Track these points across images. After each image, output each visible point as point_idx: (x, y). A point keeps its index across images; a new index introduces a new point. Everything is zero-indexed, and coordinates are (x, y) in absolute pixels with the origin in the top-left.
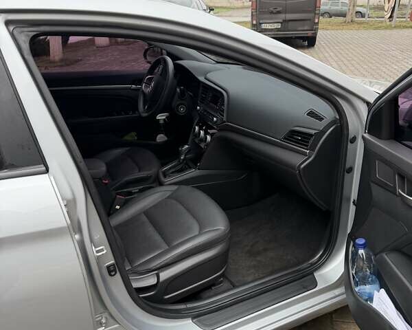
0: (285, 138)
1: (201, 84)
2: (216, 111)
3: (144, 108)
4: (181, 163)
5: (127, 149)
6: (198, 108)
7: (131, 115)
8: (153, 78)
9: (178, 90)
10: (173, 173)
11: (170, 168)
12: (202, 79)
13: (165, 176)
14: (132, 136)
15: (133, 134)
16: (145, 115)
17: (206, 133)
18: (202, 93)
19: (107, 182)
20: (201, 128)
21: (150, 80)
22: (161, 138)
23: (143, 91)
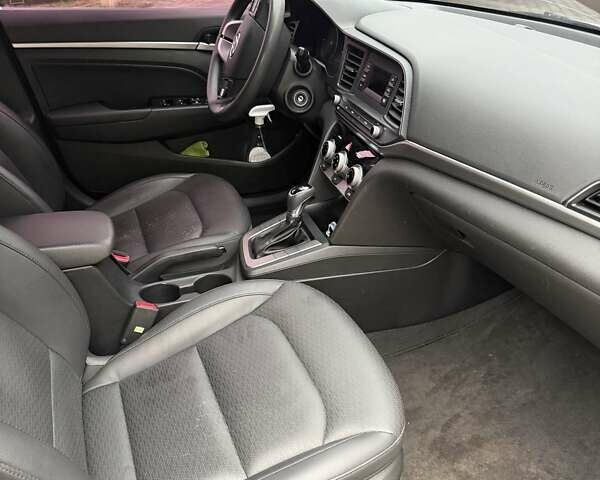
0: (583, 202)
1: (347, 42)
2: (380, 108)
3: (219, 94)
4: (292, 227)
5: (188, 176)
6: (337, 98)
7: (197, 106)
8: (239, 24)
9: (293, 54)
10: (272, 247)
11: (268, 236)
12: (348, 28)
13: (254, 255)
14: (198, 151)
15: (202, 145)
16: (218, 109)
17: (353, 161)
18: (348, 63)
19: (126, 259)
20: (339, 148)
21: (234, 29)
22: (258, 155)
23: (218, 55)
